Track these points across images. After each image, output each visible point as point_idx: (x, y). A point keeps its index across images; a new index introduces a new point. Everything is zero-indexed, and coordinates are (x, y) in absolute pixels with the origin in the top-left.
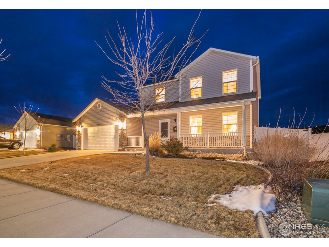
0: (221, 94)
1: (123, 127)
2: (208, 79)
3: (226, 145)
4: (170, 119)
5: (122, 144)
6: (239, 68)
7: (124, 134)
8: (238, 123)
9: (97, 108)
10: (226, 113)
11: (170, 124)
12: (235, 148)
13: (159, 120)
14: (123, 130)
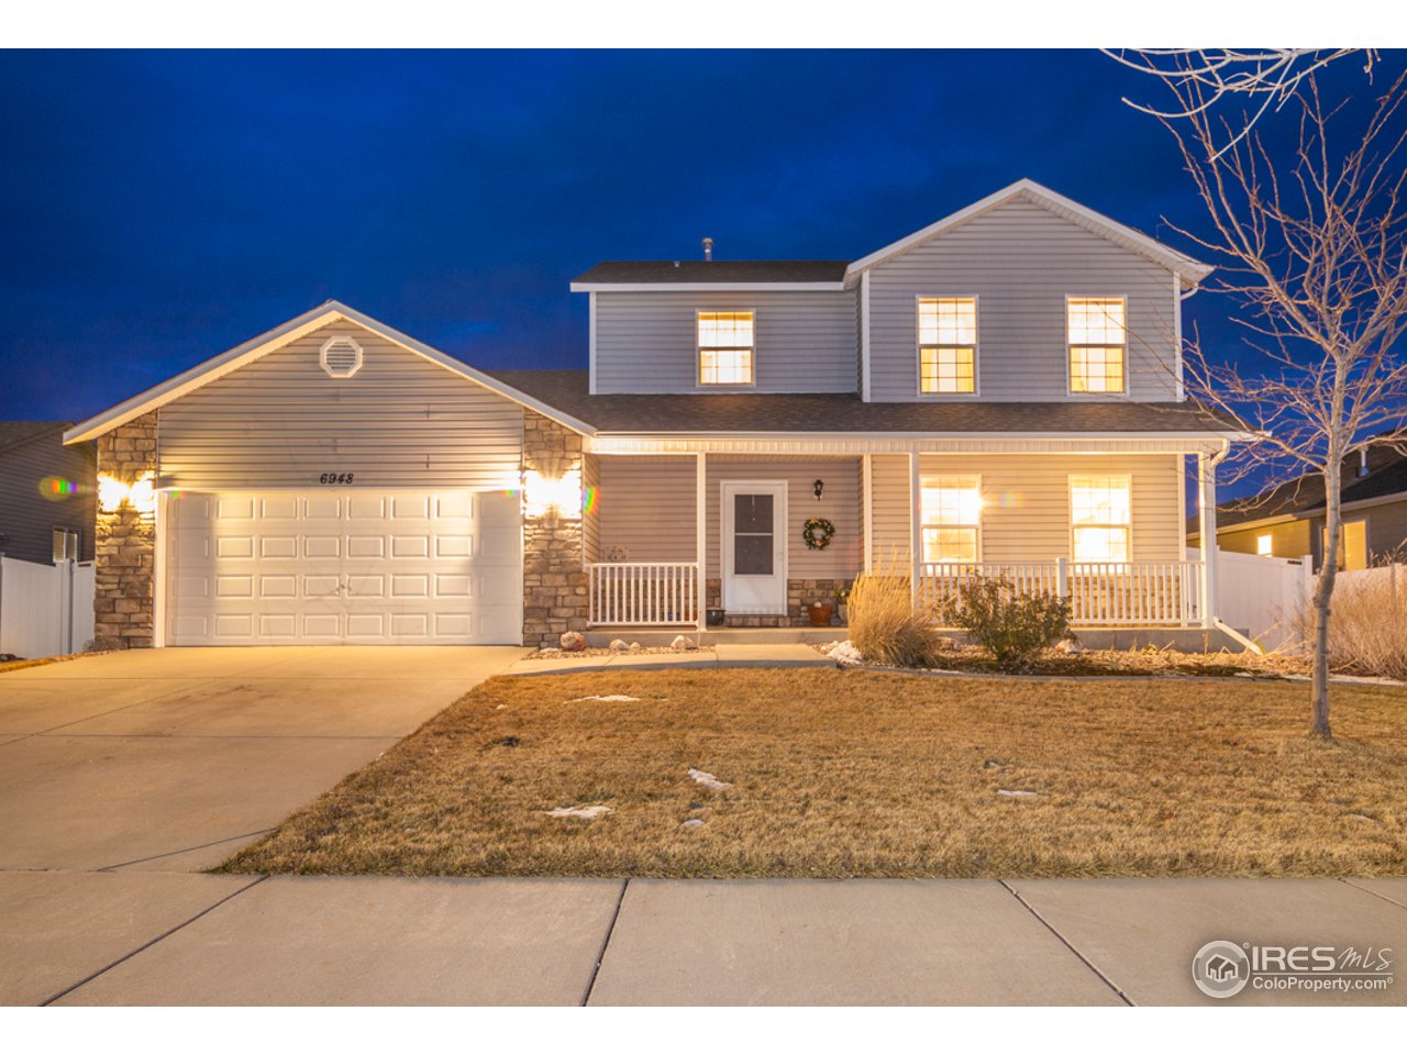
0: (1062, 391)
1: (551, 509)
2: (1003, 313)
3: (1091, 615)
4: (786, 482)
5: (549, 610)
6: (1133, 295)
7: (568, 546)
8: (1134, 522)
9: (328, 369)
10: (1085, 477)
11: (787, 504)
12: (1122, 626)
13: (722, 482)
14: (556, 526)
